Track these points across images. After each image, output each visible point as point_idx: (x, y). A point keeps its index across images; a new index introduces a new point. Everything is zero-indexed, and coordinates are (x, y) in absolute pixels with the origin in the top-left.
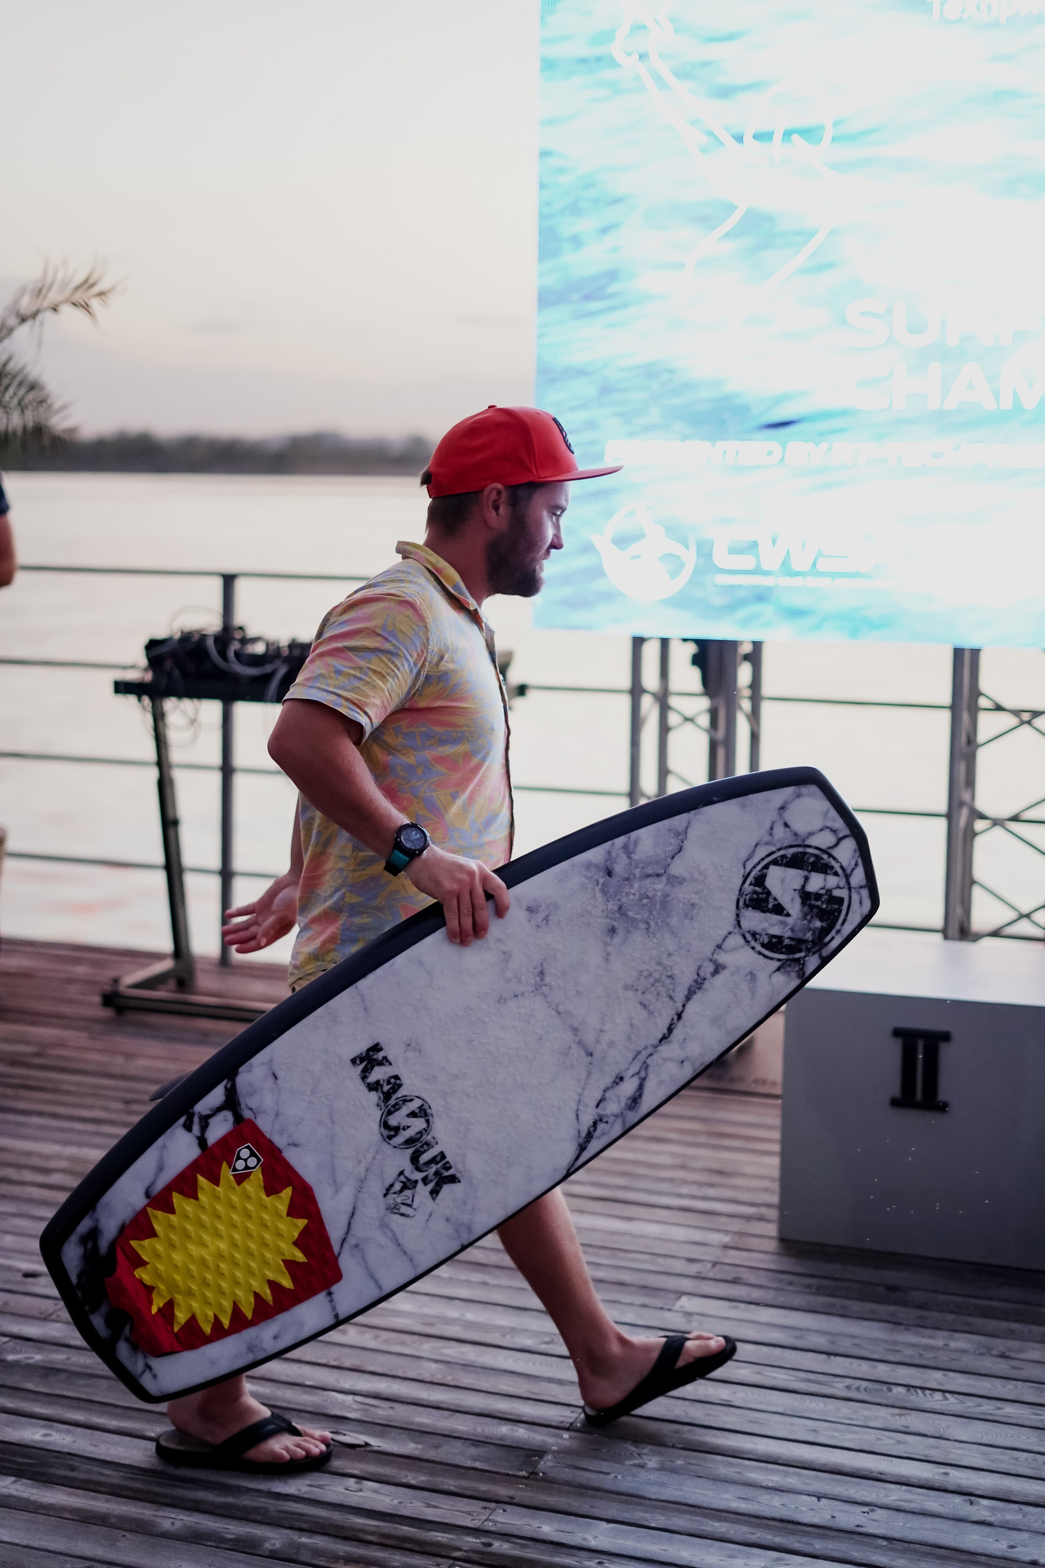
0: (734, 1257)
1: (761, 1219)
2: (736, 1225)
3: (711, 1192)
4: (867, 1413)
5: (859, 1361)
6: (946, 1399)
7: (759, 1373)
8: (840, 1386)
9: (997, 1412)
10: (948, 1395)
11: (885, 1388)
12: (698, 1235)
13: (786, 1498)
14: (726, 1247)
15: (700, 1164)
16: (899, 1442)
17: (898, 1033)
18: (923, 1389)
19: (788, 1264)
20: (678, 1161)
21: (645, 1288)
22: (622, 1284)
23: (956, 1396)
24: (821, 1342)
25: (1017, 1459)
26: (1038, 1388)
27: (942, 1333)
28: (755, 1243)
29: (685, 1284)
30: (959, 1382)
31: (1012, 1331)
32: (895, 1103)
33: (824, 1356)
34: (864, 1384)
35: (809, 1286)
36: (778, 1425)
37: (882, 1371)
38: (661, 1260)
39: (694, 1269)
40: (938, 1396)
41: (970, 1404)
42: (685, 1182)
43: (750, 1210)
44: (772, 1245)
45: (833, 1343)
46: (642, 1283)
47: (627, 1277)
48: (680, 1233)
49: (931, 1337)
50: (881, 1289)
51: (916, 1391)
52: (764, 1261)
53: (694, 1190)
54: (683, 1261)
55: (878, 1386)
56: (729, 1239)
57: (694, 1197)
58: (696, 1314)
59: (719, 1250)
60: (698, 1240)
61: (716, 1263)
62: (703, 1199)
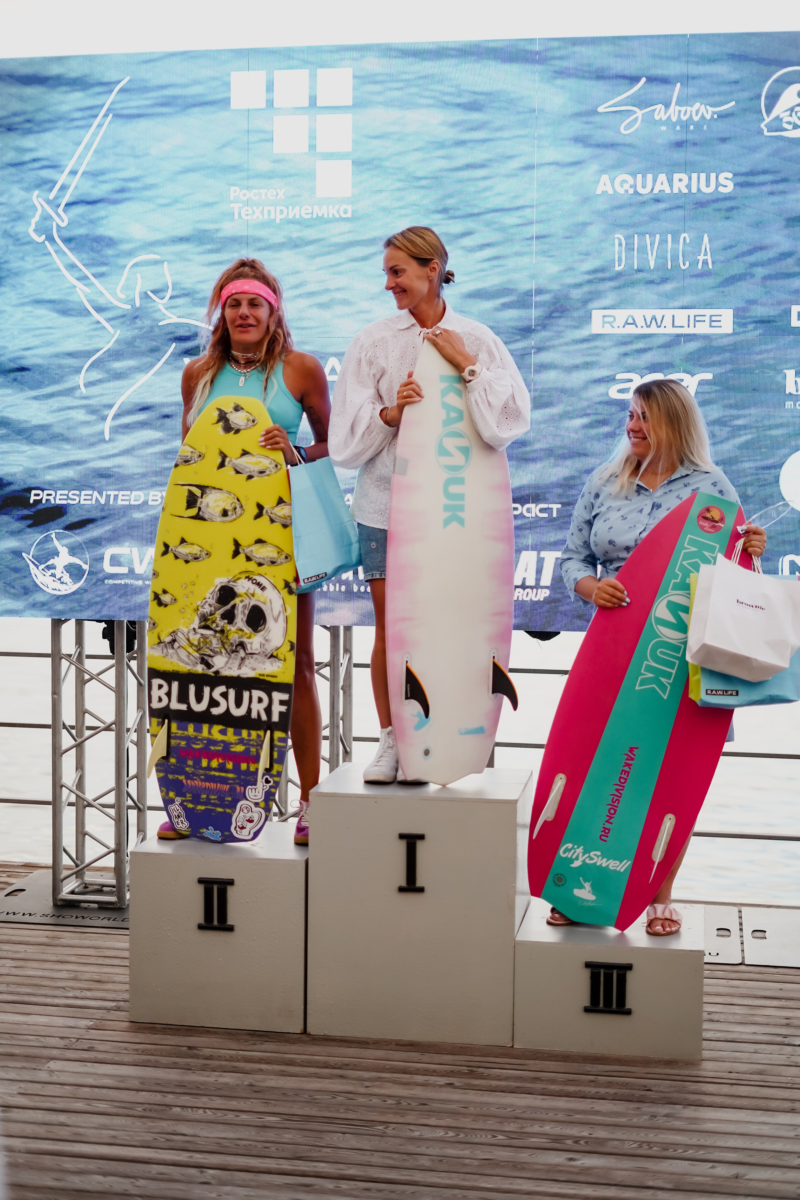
1: (120, 1009)
2: (99, 1014)
3: (89, 994)
4: (152, 1124)
5: (156, 1094)
6: (205, 1112)
7: (89, 1105)
8: (139, 1109)
9: (237, 1118)
10: (207, 1110)
11: (168, 1109)
12: (71, 1022)
13: (83, 1178)
14: (88, 1028)
15: (87, 976)
16: (168, 1140)
17: (201, 881)
18: (192, 1107)
20: (72, 975)
21: (28, 1057)
22: (12, 1055)
23: (212, 1111)
24: (136, 1084)
25: (238, 1145)
26: (266, 1103)
27: (216, 1073)
28: (111, 1025)
29: (55, 1053)
30: (218, 1102)
31: (261, 1070)
32: (200, 927)
33: (135, 1092)
34: (155, 1107)
35: (137, 1050)
36: (91, 1135)
37: (170, 1099)
38: (42, 1039)
39: (63, 1043)
40: (201, 1111)
41: (220, 1115)
42: (73, 988)
43: (112, 1004)
44: (125, 1026)
45: (142, 1083)
46: (25, 1054)
47: (16, 1051)
48: (60, 1021)
49: (208, 1076)
50: (185, 1049)
51: (187, 1109)
52: (111, 1036)
53: (78, 993)
54: (57, 1039)
55: (163, 1108)
56: (92, 1023)
57: (76, 998)
58: (57, 1071)
59: (83, 1031)
60: (72, 1025)
61: (79, 1039)
62: (82, 998)
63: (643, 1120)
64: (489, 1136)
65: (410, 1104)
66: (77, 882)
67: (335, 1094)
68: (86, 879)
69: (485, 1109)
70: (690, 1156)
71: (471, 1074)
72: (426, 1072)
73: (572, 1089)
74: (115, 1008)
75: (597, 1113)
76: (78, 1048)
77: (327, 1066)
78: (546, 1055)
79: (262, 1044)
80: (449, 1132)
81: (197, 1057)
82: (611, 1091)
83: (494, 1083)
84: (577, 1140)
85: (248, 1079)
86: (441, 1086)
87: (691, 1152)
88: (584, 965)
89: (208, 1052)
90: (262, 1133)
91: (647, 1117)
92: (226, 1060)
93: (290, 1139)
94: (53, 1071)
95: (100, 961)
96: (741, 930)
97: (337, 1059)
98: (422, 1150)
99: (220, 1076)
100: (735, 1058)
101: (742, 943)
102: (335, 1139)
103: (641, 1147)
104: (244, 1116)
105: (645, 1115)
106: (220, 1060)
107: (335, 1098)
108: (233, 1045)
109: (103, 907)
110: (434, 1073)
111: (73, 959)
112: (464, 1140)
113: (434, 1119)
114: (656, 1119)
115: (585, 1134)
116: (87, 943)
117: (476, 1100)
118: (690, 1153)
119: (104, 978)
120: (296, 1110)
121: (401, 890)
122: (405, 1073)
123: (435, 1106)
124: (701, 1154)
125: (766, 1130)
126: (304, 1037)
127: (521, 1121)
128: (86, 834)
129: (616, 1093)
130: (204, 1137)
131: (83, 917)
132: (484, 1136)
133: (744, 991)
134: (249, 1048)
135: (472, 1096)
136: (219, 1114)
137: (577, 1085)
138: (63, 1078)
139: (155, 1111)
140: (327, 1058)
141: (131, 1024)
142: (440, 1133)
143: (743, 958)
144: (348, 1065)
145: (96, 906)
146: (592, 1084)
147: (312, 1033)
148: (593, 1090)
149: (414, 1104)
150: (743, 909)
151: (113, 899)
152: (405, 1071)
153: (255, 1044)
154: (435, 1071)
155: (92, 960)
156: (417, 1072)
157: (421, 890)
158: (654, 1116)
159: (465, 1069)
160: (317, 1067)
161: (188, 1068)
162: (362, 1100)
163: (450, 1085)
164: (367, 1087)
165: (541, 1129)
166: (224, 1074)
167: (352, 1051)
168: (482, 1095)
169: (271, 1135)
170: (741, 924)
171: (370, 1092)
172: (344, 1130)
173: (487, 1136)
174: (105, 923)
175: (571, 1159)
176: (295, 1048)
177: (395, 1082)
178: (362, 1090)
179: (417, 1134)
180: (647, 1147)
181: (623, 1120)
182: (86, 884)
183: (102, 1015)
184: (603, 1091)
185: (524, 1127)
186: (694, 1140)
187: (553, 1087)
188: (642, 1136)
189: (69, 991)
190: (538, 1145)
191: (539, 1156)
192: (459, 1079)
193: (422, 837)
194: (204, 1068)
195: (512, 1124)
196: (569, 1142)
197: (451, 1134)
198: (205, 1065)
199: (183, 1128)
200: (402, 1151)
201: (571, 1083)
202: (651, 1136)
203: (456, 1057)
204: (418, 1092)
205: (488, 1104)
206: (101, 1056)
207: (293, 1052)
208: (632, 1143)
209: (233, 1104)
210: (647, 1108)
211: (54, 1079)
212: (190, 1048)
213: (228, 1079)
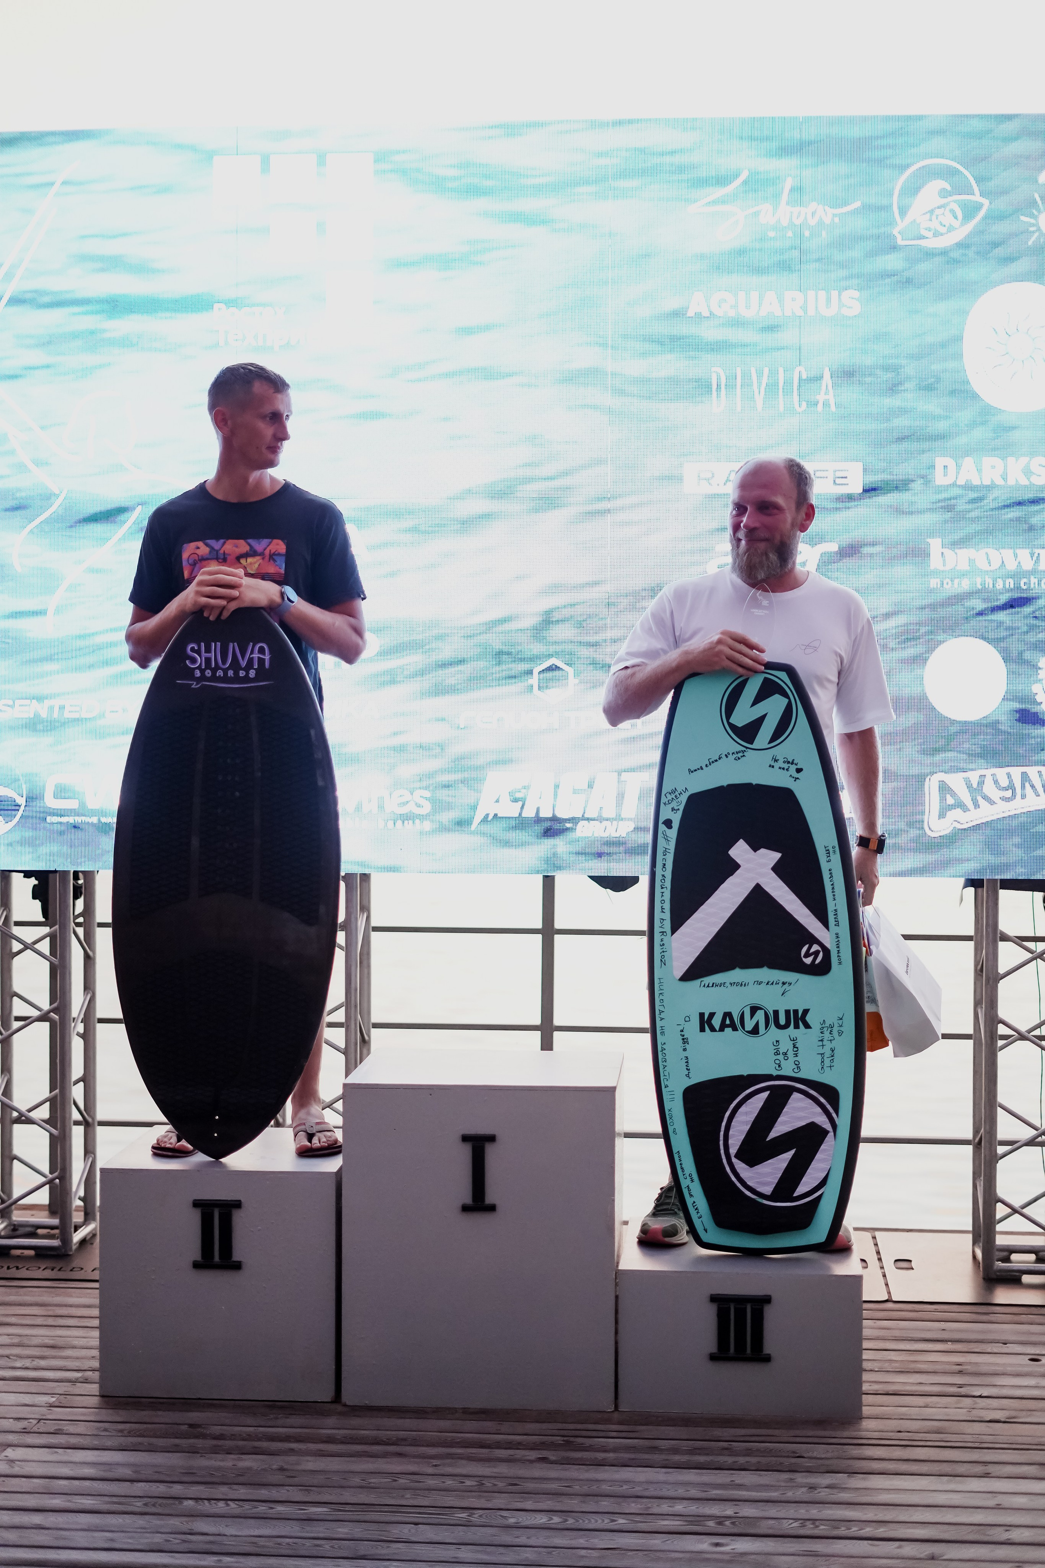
0: (58, 1413)
1: (86, 1381)
2: (61, 1388)
3: (43, 1363)
4: (158, 1522)
5: (158, 1484)
6: (228, 1505)
7: (69, 1501)
8: (139, 1504)
9: (271, 1511)
10: (229, 1502)
11: (176, 1502)
12: (27, 1399)
14: (51, 1406)
15: (36, 1341)
16: (184, 1541)
17: (196, 1204)
18: (209, 1500)
19: (106, 1415)
20: (16, 1340)
23: (237, 1502)
24: (127, 1472)
25: (279, 1544)
27: (232, 1456)
28: (79, 1401)
29: (11, 1438)
30: (242, 1492)
31: (292, 1450)
32: (196, 1265)
33: (128, 1483)
34: (160, 1501)
35: (121, 1431)
36: (81, 1539)
37: (177, 1490)
39: (20, 1425)
40: (221, 1504)
42: (20, 1357)
43: (78, 1375)
44: (95, 1401)
45: (135, 1472)
48: (14, 1399)
49: (222, 1460)
50: (185, 1427)
51: (203, 1502)
52: (84, 1415)
53: (27, 1363)
54: (11, 1420)
55: (171, 1501)
56: (54, 1399)
57: (27, 1368)
58: (19, 1461)
59: (44, 1409)
60: (27, 1403)
61: (40, 1420)
62: (35, 1369)
63: (801, 1494)
64: (606, 1521)
65: (495, 1485)
66: (2, 1222)
67: (395, 1475)
68: (14, 1218)
69: (594, 1487)
70: (868, 1535)
71: (568, 1445)
72: (509, 1446)
73: (702, 1459)
74: (81, 1380)
75: (740, 1486)
76: (41, 1430)
77: (377, 1442)
78: (660, 1419)
79: (288, 1418)
80: (554, 1518)
81: (204, 1436)
82: (754, 1460)
83: (601, 1456)
84: (720, 1520)
85: (276, 1462)
86: (531, 1462)
87: (868, 1529)
88: (709, 1299)
89: (217, 1430)
90: (308, 1528)
91: (804, 1490)
92: (243, 1440)
93: (347, 1534)
94: (13, 1461)
95: (50, 1321)
96: (880, 1259)
97: (389, 1433)
98: (523, 1540)
99: (240, 1460)
100: (903, 1414)
101: (884, 1276)
102: (406, 1531)
103: (804, 1526)
104: (280, 1508)
105: (802, 1487)
106: (234, 1440)
107: (396, 1480)
108: (249, 1420)
109: (42, 1253)
110: (518, 1446)
111: (13, 1320)
112: (573, 1527)
113: (530, 1502)
114: (816, 1492)
115: (729, 1512)
116: (28, 1299)
117: (581, 1477)
118: (868, 1531)
119: (60, 1342)
120: (348, 1496)
121: (465, 1209)
122: (482, 1447)
123: (530, 1486)
124: (881, 1531)
125: (956, 1499)
126: (339, 1408)
127: (645, 1500)
128: (16, 1158)
129: (759, 1462)
130: (231, 1536)
131: (17, 1268)
132: (600, 1521)
133: (897, 1333)
134: (270, 1423)
135: (574, 1472)
136: (247, 1506)
137: (707, 1454)
138: (29, 1469)
139: (160, 1505)
140: (375, 1432)
141: (106, 1399)
142: (541, 1519)
143: (889, 1293)
144: (405, 1440)
145: (32, 1253)
146: (726, 1452)
147: (348, 1403)
148: (730, 1460)
149: (501, 1484)
150: (877, 1234)
151: (55, 1243)
152: (482, 1446)
153: (277, 1418)
154: (519, 1443)
155: (39, 1321)
156: (498, 1445)
157: (492, 1208)
158: (812, 1488)
159: (559, 1440)
160: (366, 1444)
161: (193, 1451)
162: (431, 1482)
163: (543, 1460)
164: (436, 1466)
165: (671, 1509)
166: (243, 1456)
167: (408, 1423)
168: (587, 1471)
169: (320, 1530)
170: (878, 1253)
171: (442, 1472)
172: (416, 1520)
173: (603, 1521)
174: (48, 1274)
175: (717, 1545)
176: (331, 1421)
177: (470, 1459)
178: (430, 1470)
179: (512, 1521)
180: (812, 1526)
181: (774, 1495)
182: (14, 1225)
183: (66, 1389)
184: (742, 1460)
185: (649, 1508)
186: (870, 1514)
187: (677, 1458)
188: (803, 1512)
189: (16, 1360)
190: (672, 1529)
191: (675, 1542)
192: (553, 1452)
193: (492, 1139)
194: (215, 1450)
195: (633, 1505)
196: (711, 1523)
197: (556, 1519)
198: (215, 1446)
199: (201, 1525)
200: (496, 1543)
201: (698, 1451)
202: (814, 1512)
203: (545, 1426)
204: (503, 1469)
205: (597, 1481)
206: (73, 1440)
207: (330, 1426)
208: (791, 1521)
209: (264, 1493)
210: (800, 1478)
211: (16, 1470)
212: (191, 1426)
213: (249, 1462)
